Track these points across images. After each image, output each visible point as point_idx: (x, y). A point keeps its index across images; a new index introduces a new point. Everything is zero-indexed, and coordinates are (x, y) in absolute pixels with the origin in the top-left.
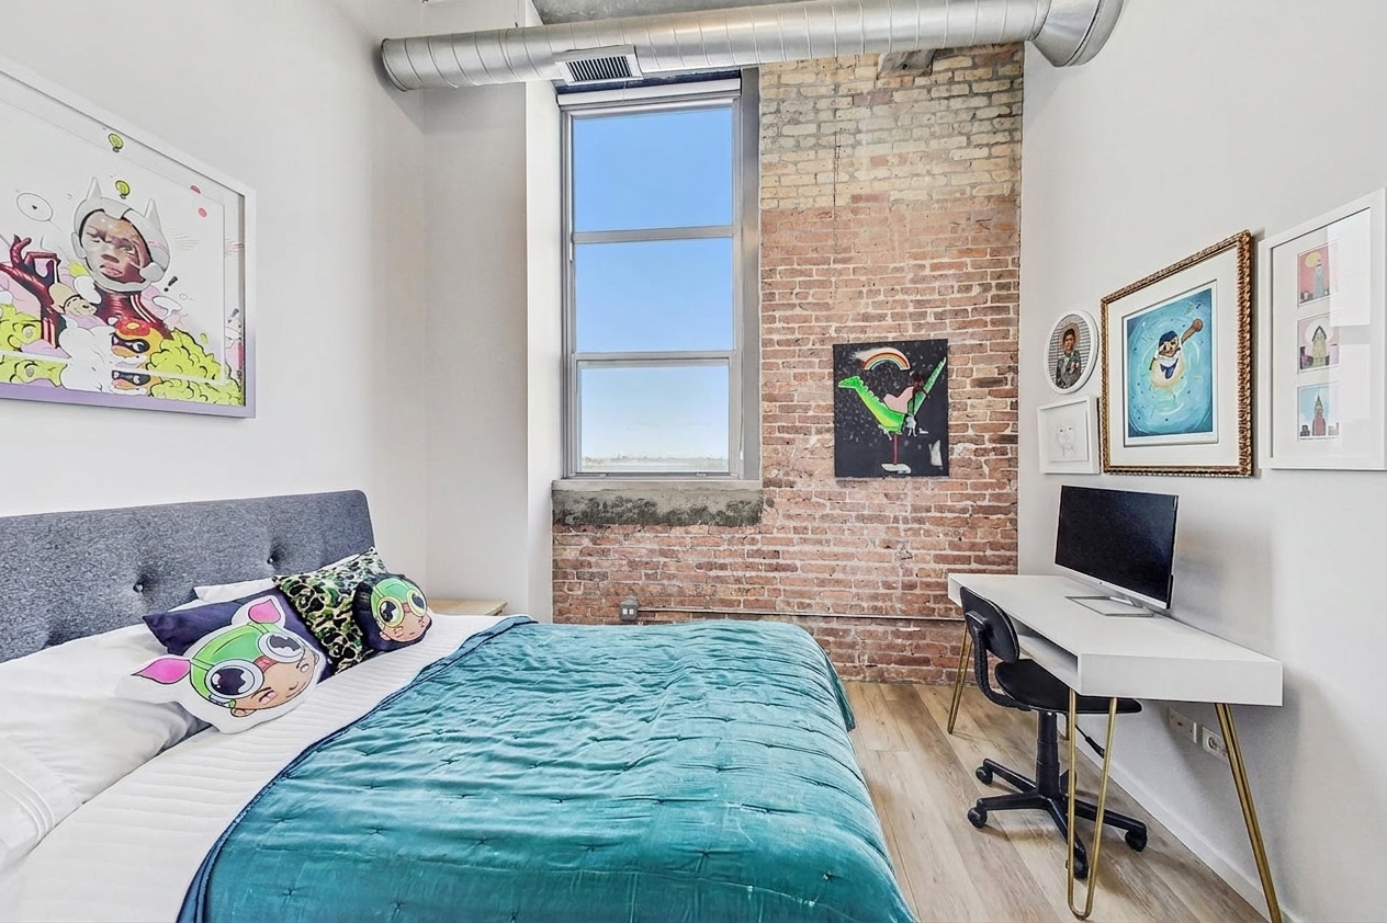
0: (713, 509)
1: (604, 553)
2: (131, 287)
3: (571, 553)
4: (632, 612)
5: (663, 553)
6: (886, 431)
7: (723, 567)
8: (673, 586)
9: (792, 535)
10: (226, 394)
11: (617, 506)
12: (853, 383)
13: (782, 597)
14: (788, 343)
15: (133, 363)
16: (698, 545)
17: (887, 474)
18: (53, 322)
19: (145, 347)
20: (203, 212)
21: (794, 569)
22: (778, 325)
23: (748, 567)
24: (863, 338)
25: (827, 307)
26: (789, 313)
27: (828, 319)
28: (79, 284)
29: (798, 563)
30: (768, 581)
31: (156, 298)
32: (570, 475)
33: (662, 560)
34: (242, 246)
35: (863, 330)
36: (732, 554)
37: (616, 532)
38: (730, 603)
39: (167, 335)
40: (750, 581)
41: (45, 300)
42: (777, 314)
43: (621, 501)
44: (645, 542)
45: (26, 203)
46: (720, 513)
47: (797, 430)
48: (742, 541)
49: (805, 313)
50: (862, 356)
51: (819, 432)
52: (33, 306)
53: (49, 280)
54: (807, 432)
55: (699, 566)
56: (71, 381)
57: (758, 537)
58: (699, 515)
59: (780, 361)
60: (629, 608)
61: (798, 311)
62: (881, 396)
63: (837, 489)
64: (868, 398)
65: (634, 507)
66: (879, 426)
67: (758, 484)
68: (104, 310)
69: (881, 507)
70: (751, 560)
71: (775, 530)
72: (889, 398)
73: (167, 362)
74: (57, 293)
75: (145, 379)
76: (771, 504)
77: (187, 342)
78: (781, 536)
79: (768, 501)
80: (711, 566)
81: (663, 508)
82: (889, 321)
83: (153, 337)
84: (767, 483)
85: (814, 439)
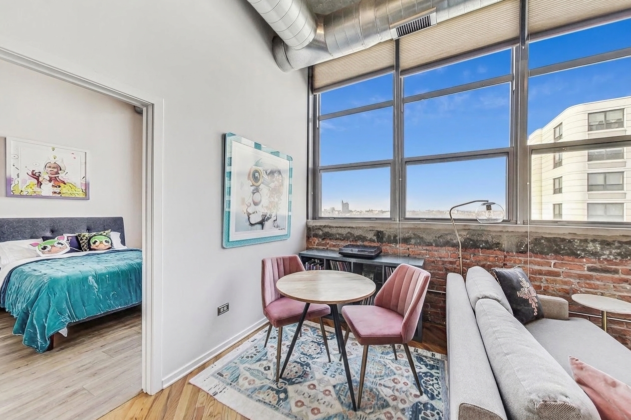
2: (57, 175)
15: (57, 190)
18: (40, 184)
19: (60, 187)
20: (75, 158)
28: (45, 176)
31: (62, 177)
34: (86, 163)
39: (65, 184)
41: (38, 180)
45: (34, 164)
52: (36, 181)
53: (39, 177)
56: (42, 194)
68: (50, 181)
73: (64, 189)
74: (41, 179)
75: (60, 193)
77: (70, 185)
83: (61, 185)
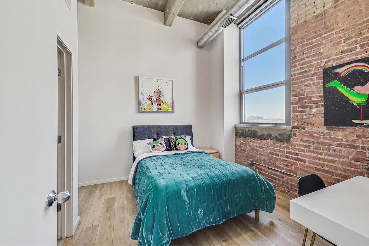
0: (274, 135)
1: (246, 144)
2: (159, 98)
3: (239, 143)
4: (251, 162)
5: (260, 147)
6: (355, 104)
7: (277, 155)
8: (263, 158)
9: (304, 148)
10: (170, 110)
11: (248, 132)
12: (335, 84)
13: (300, 171)
14: (302, 73)
15: (159, 107)
16: (269, 146)
17: (356, 125)
18: (152, 104)
19: (160, 105)
20: (167, 85)
21: (305, 161)
22: (298, 67)
23: (287, 157)
24: (341, 62)
25: (320, 53)
26: (303, 61)
27: (322, 58)
28: (154, 99)
29: (307, 160)
30: (295, 163)
31: (162, 99)
32: (242, 123)
33: (260, 149)
34: (172, 88)
35: (342, 58)
36: (280, 151)
37: (248, 139)
38: (280, 168)
40: (287, 162)
42: (297, 64)
43: (249, 131)
44: (255, 143)
45: (150, 91)
46: (276, 137)
47: (306, 107)
48: (284, 147)
49: (310, 59)
50: (339, 70)
51: (317, 107)
53: (152, 99)
54: (311, 107)
55: (270, 153)
56: (153, 110)
57: (290, 147)
58: (269, 136)
59: (299, 81)
60: (251, 161)
61: (307, 60)
62: (351, 87)
63: (326, 131)
64: (343, 90)
65: (252, 133)
66: (351, 102)
67: (290, 128)
68: (156, 101)
69: (353, 141)
70: (287, 155)
71: (297, 145)
72: (357, 88)
74: (152, 100)
75: (161, 109)
76: (295, 135)
77: (166, 104)
78: (298, 148)
79: (293, 134)
80: (273, 154)
81: (259, 133)
82: (358, 49)
83: (162, 104)
84: (293, 128)
85: (314, 110)
